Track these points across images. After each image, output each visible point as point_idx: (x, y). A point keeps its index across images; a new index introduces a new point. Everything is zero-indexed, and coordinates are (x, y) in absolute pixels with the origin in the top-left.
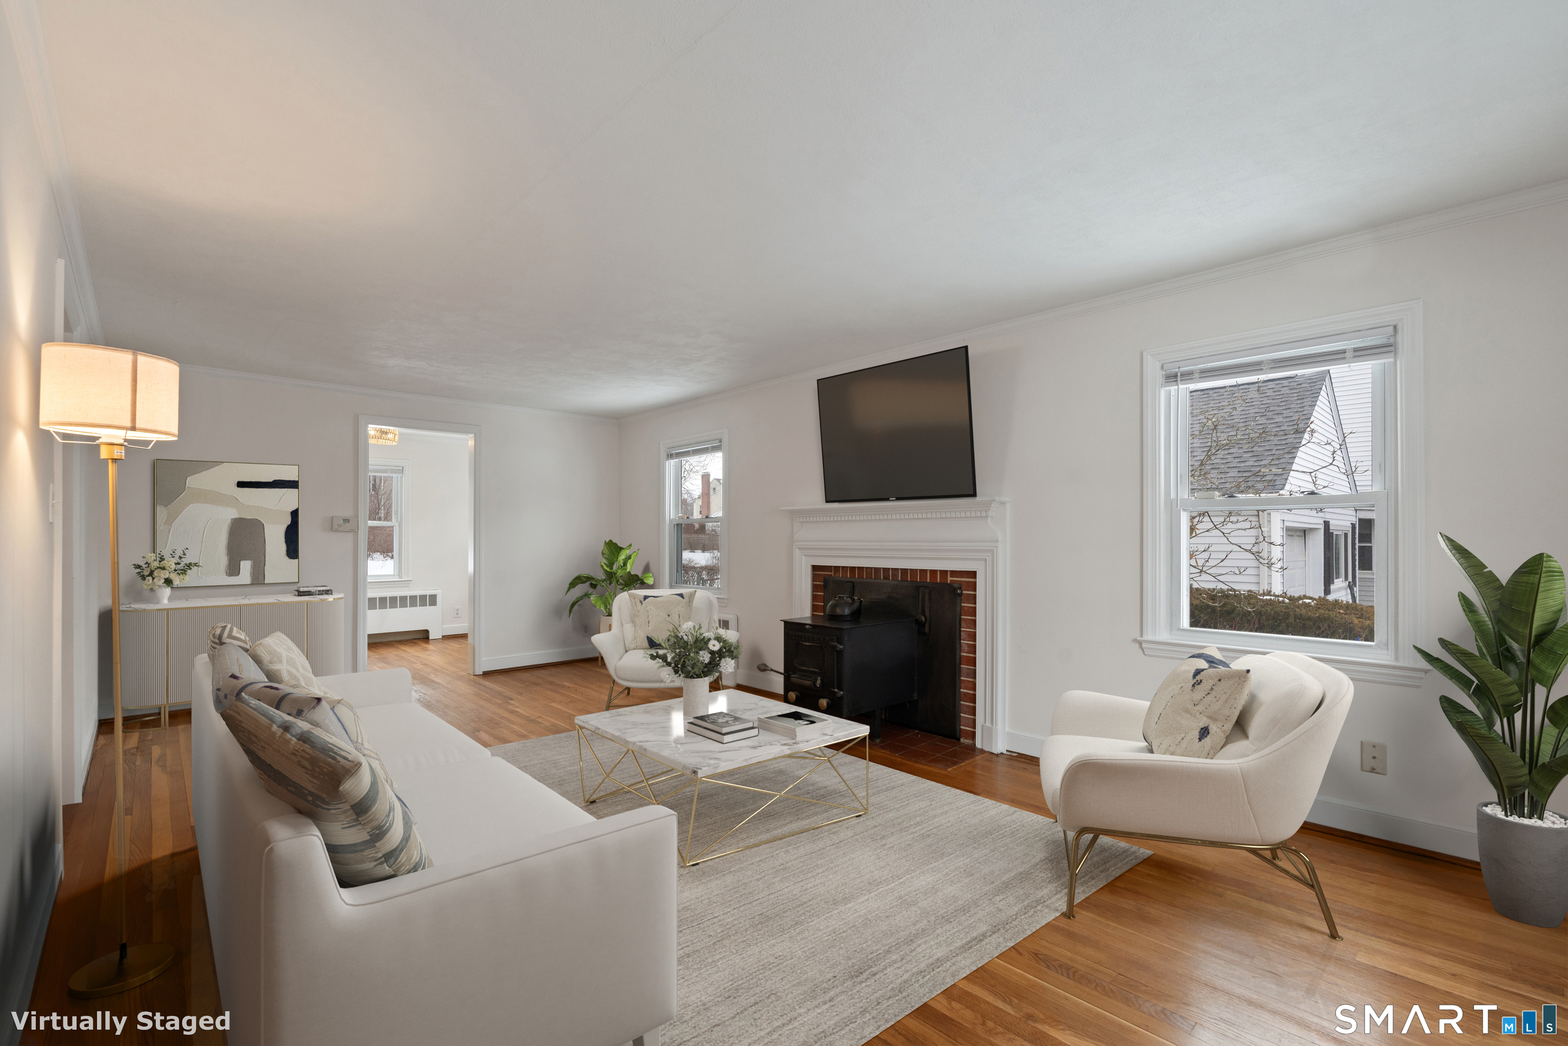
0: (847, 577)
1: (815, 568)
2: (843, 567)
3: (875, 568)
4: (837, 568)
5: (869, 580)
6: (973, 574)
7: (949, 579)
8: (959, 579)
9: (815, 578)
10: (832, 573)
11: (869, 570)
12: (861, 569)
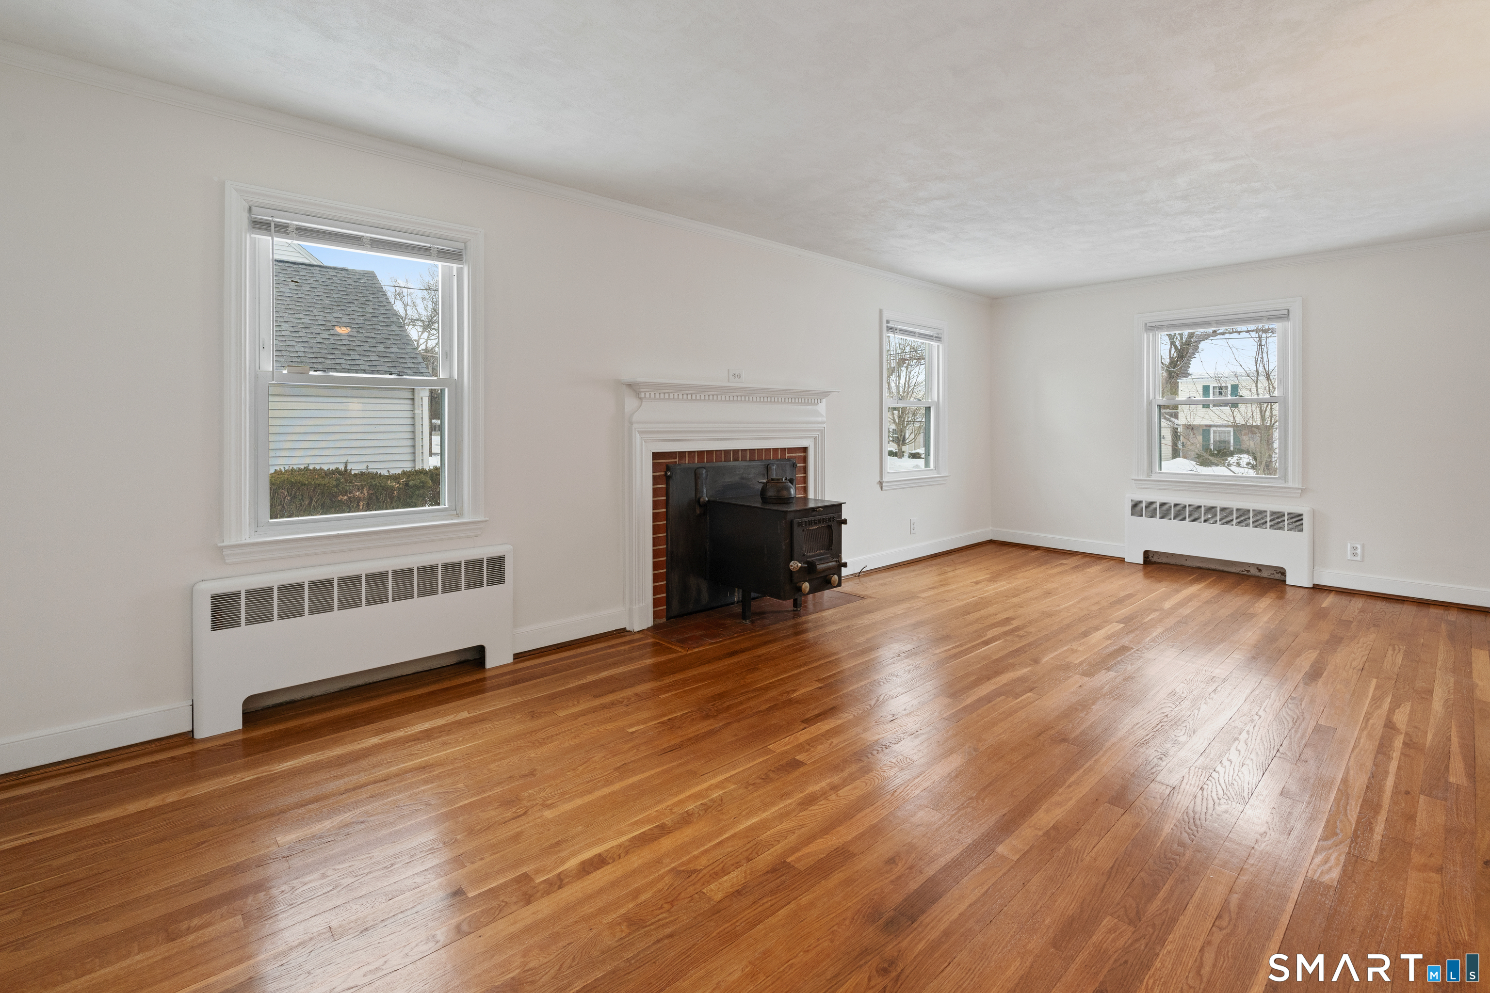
0: (694, 463)
1: (656, 456)
2: (690, 452)
3: (725, 450)
4: (682, 454)
5: (720, 464)
6: (805, 450)
7: (787, 455)
8: (793, 455)
9: (655, 467)
10: (677, 460)
11: (719, 453)
12: (710, 452)
